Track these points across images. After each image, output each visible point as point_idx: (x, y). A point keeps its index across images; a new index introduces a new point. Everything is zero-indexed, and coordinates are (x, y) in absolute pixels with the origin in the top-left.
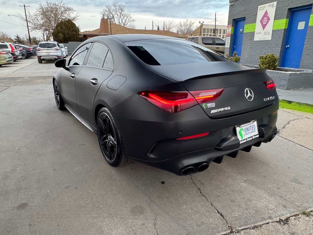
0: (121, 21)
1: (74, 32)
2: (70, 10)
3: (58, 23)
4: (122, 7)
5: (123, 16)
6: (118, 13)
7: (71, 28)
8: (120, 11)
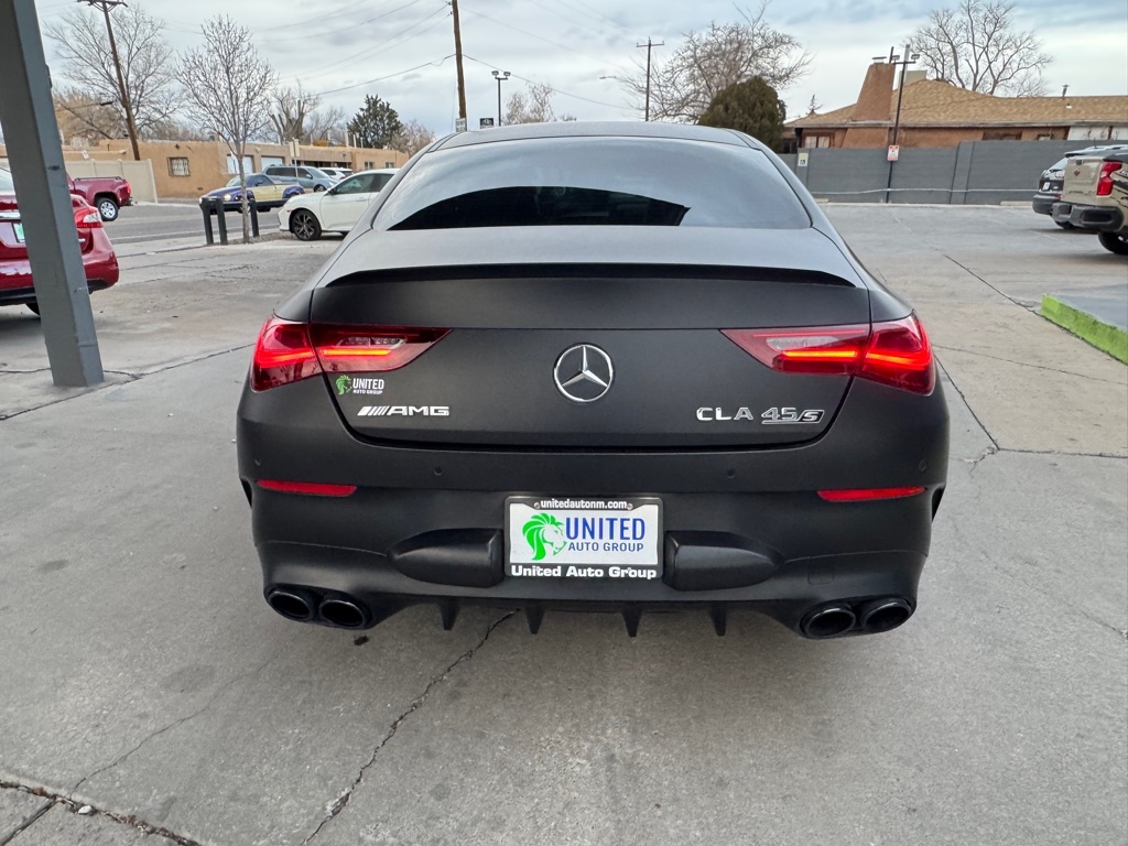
0: (983, 66)
1: (766, 122)
2: (783, 43)
3: (718, 92)
4: (1002, 10)
5: (997, 45)
6: (978, 36)
7: (758, 104)
8: (990, 28)
